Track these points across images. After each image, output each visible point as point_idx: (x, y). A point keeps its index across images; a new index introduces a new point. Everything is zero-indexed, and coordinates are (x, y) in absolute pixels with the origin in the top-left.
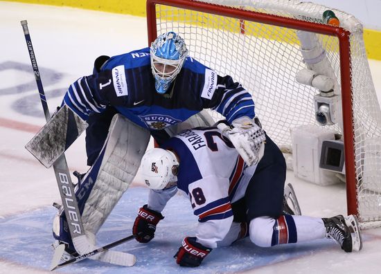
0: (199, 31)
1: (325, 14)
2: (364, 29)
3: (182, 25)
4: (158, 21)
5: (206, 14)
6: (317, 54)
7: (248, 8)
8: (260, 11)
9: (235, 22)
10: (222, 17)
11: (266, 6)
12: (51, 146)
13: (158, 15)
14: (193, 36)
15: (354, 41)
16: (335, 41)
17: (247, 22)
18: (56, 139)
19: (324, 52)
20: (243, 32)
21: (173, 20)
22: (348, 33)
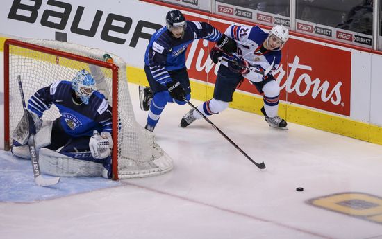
0: (33, 61)
1: (105, 56)
2: (127, 66)
3: (23, 57)
4: (10, 55)
5: (37, 52)
6: (99, 78)
7: (62, 50)
8: (68, 52)
9: (54, 57)
10: (47, 54)
11: (72, 49)
12: (22, 132)
13: (10, 51)
14: (30, 64)
15: (120, 72)
16: (110, 71)
17: (60, 58)
18: (24, 128)
19: (103, 77)
20: (58, 63)
21: (19, 54)
22: (117, 67)
